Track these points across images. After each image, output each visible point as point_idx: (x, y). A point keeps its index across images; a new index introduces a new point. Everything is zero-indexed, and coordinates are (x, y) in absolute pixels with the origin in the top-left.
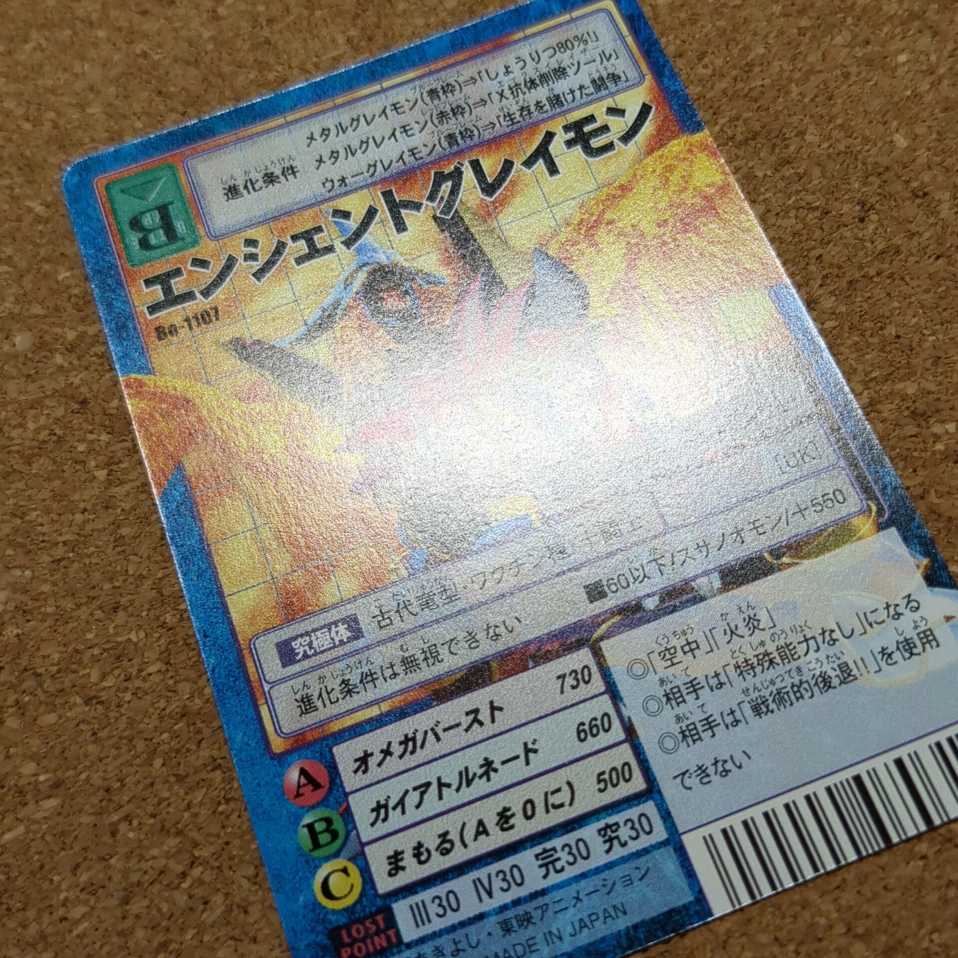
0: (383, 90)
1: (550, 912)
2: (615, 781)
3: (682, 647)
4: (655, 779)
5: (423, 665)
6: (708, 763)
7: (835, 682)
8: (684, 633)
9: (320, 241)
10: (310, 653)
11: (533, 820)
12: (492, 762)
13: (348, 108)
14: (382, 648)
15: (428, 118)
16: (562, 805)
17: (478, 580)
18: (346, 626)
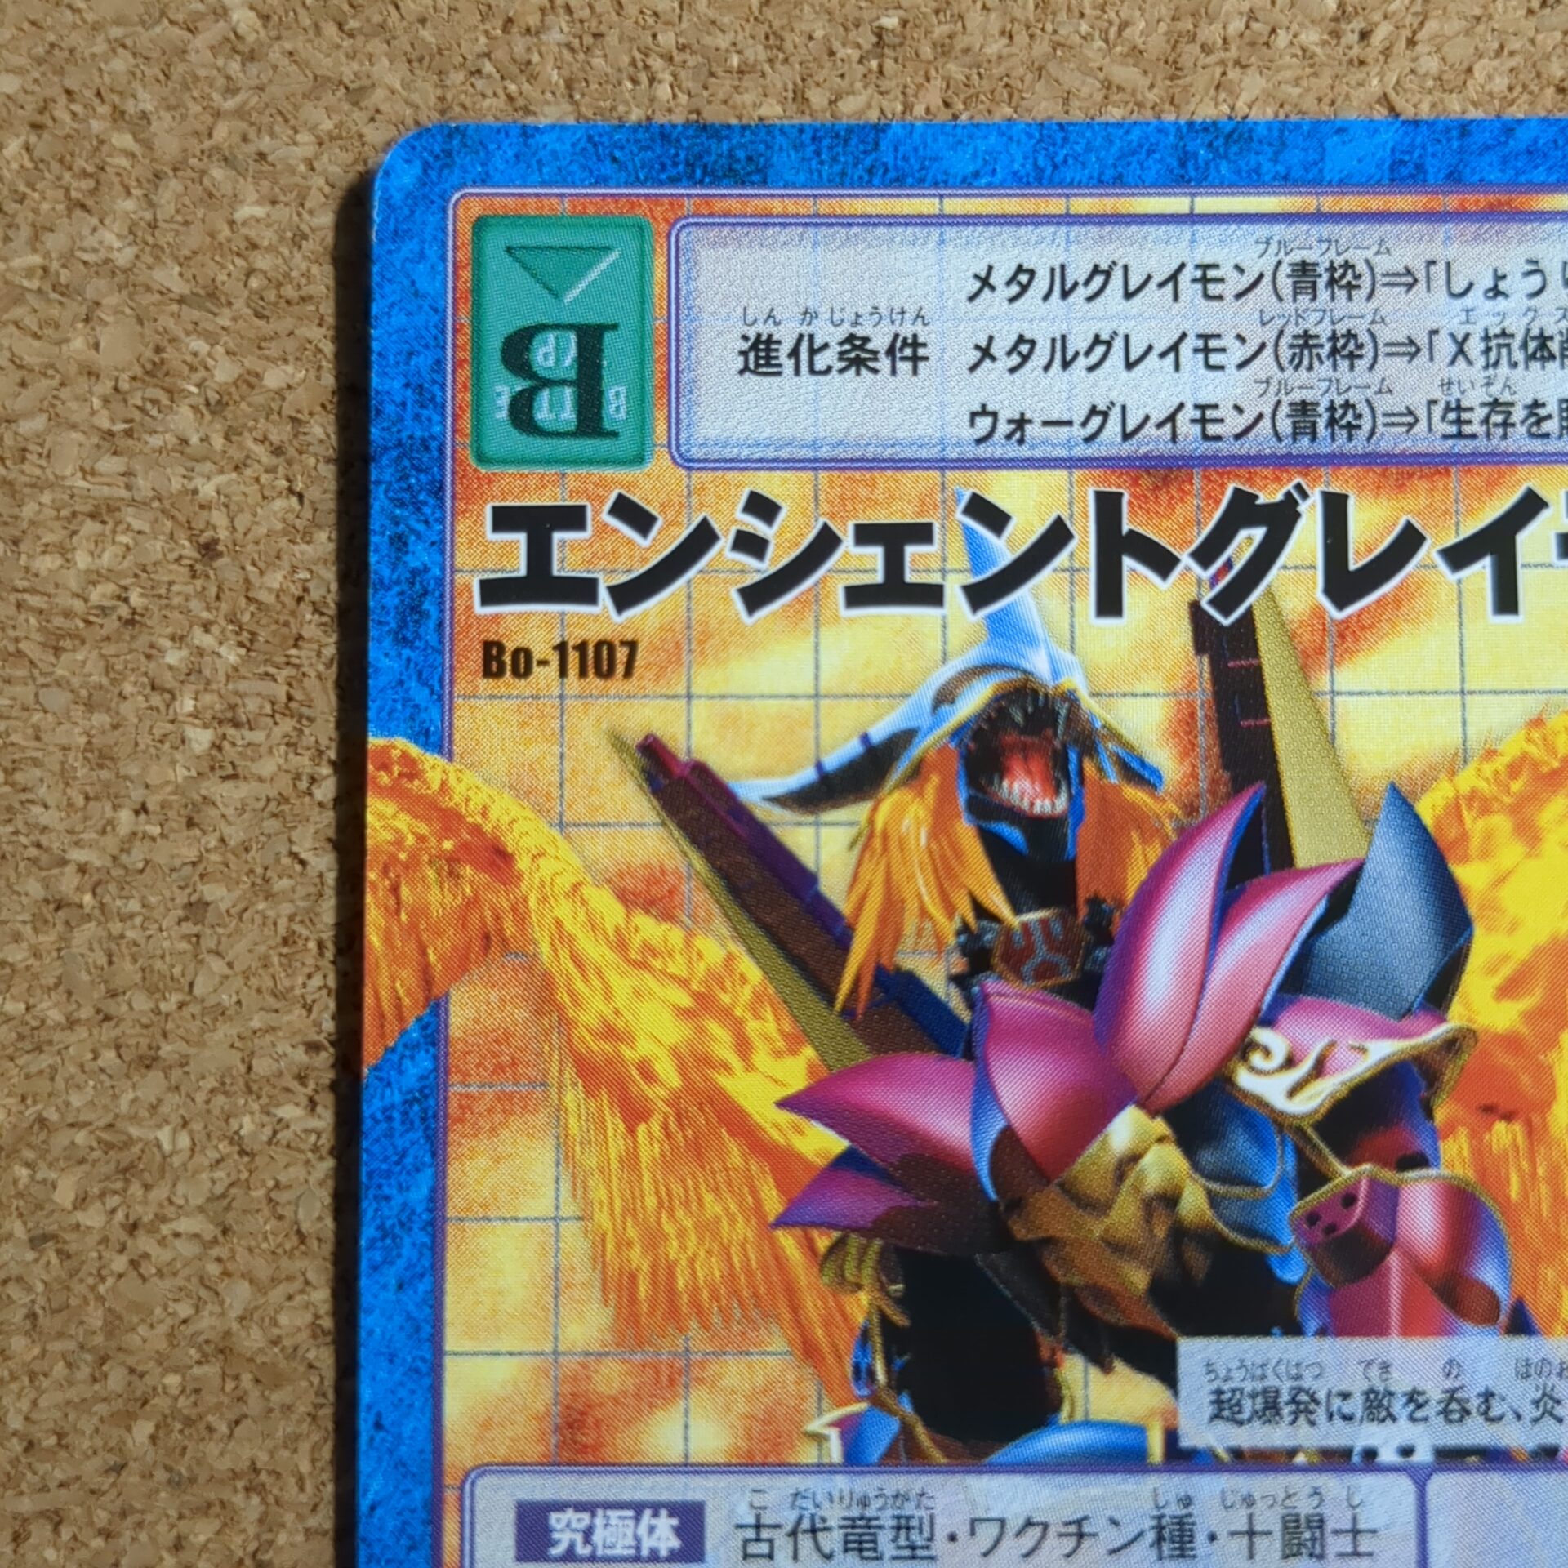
0: (1192, 218)
9: (919, 563)
10: (582, 1550)
13: (1094, 231)
15: (1269, 336)
17: (988, 1533)
18: (675, 1522)
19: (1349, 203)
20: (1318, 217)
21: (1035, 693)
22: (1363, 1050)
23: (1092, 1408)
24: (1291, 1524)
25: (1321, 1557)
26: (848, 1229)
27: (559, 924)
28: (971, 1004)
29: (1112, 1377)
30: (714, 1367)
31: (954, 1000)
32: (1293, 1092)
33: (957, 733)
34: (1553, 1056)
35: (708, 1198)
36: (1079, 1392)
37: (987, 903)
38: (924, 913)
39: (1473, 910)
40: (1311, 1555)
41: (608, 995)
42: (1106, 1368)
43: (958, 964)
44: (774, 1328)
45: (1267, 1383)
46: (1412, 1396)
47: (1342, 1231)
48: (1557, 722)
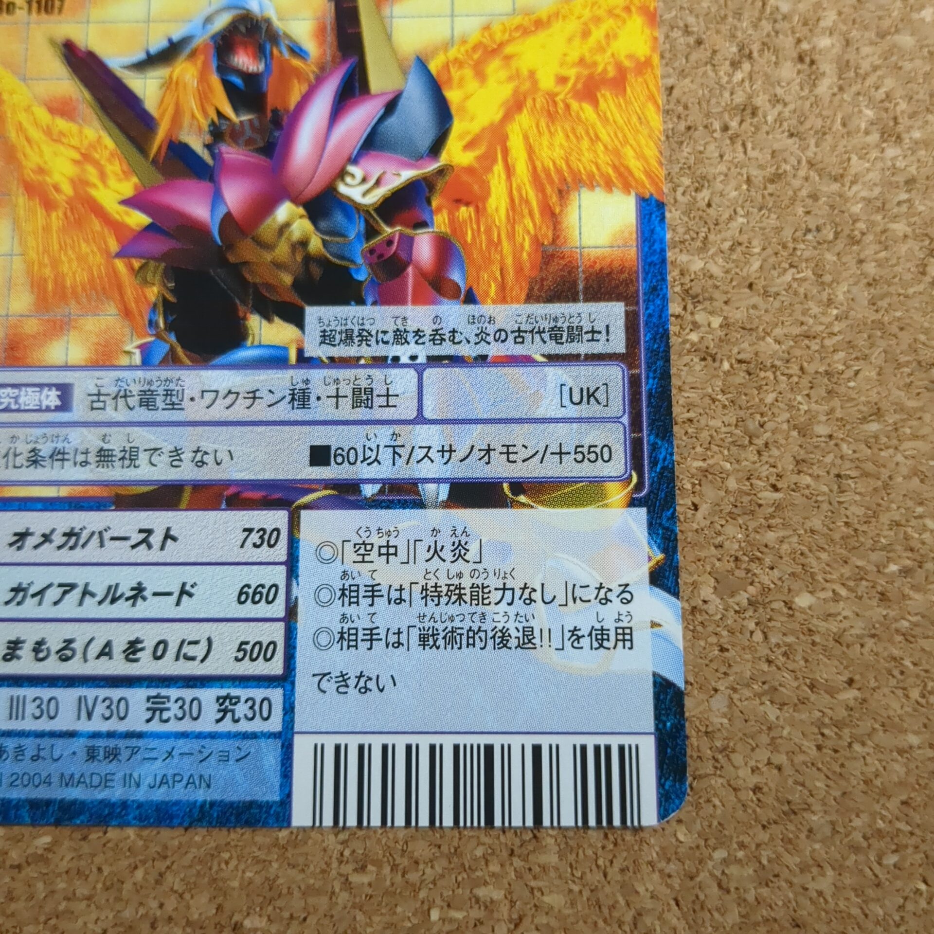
1: (139, 757)
2: (254, 656)
3: (380, 547)
4: (294, 669)
5: (118, 464)
6: (353, 674)
7: (513, 643)
8: (389, 534)
10: (13, 407)
11: (160, 662)
12: (144, 589)
14: (84, 430)
16: (193, 659)
17: (209, 397)
18: (59, 393)
21: (252, 19)
22: (399, 175)
23: (263, 339)
24: (356, 392)
25: (371, 408)
26: (149, 259)
27: (20, 124)
28: (213, 156)
29: (274, 325)
30: (82, 321)
31: (206, 156)
32: (365, 194)
33: (213, 37)
34: (490, 176)
35: (84, 245)
36: (256, 331)
37: (221, 109)
38: (193, 116)
39: (453, 111)
40: (366, 407)
41: (41, 154)
42: (269, 320)
43: (208, 139)
44: (112, 303)
45: (348, 327)
46: (417, 332)
47: (386, 257)
48: (497, 28)
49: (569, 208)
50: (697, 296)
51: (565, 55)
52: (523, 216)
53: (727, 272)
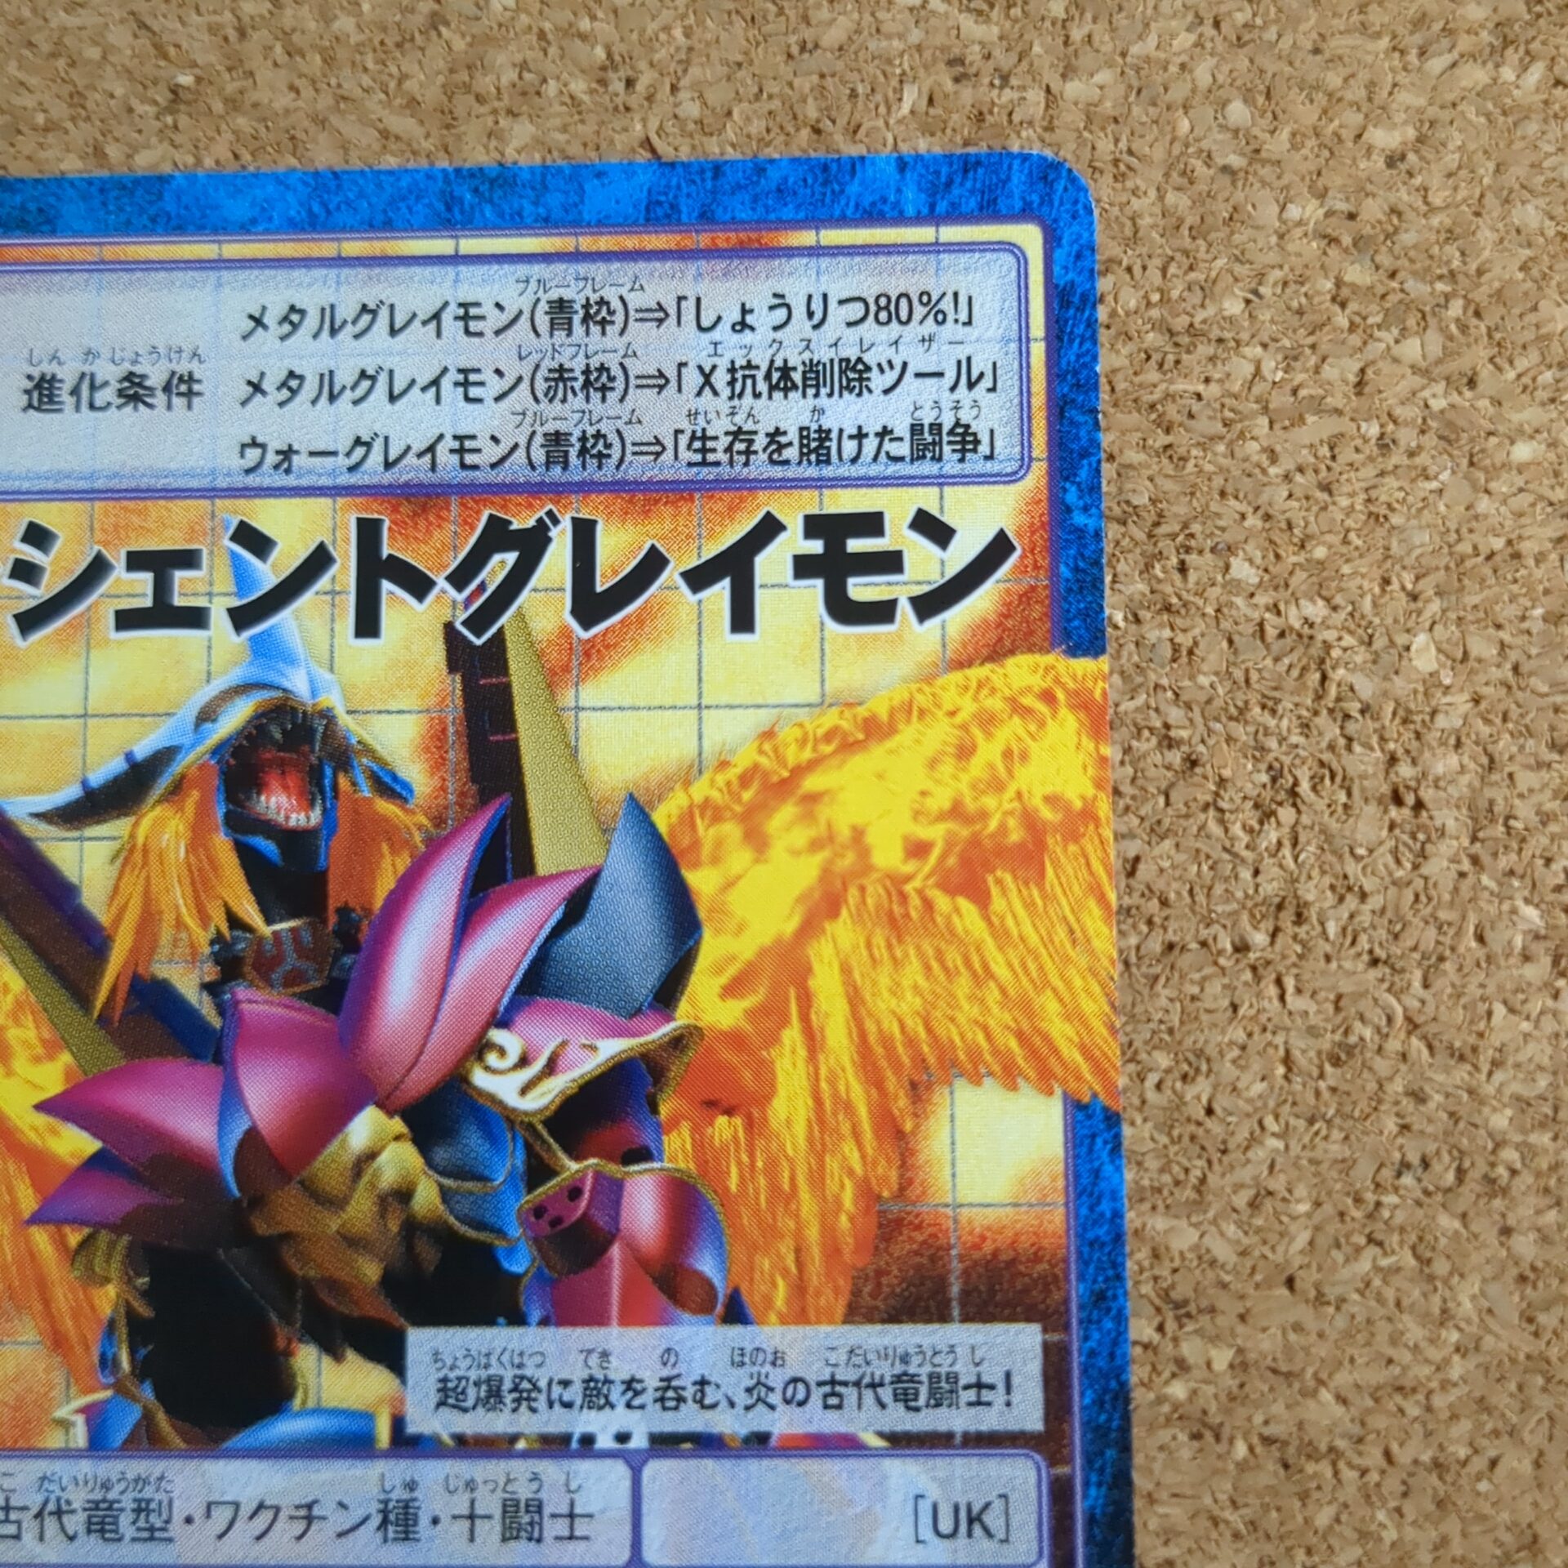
0: (456, 259)
9: (186, 587)
13: (363, 272)
15: (526, 370)
17: (222, 1516)
19: (605, 243)
20: (576, 256)
21: (294, 710)
22: (593, 1048)
23: (324, 1396)
24: (510, 1508)
25: (539, 1540)
26: (98, 1226)
28: (221, 1010)
29: (346, 1367)
31: (206, 1008)
32: (524, 1091)
33: (216, 751)
34: (775, 1052)
36: (312, 1380)
37: (236, 908)
38: (179, 924)
39: (702, 913)
40: (530, 1539)
42: (338, 1357)
43: (211, 972)
44: (27, 1319)
45: (491, 1371)
46: (629, 1384)
47: (566, 1224)
48: (788, 734)
49: (932, 1120)
50: (1186, 1302)
51: (924, 794)
52: (841, 1137)
53: (1244, 1253)
